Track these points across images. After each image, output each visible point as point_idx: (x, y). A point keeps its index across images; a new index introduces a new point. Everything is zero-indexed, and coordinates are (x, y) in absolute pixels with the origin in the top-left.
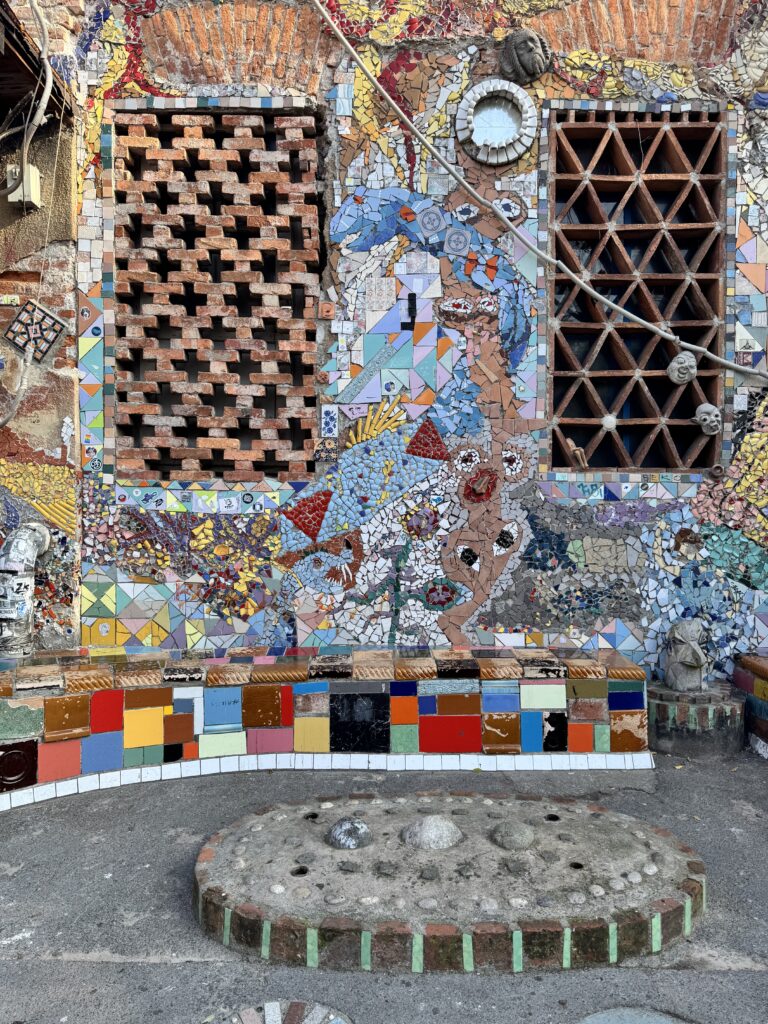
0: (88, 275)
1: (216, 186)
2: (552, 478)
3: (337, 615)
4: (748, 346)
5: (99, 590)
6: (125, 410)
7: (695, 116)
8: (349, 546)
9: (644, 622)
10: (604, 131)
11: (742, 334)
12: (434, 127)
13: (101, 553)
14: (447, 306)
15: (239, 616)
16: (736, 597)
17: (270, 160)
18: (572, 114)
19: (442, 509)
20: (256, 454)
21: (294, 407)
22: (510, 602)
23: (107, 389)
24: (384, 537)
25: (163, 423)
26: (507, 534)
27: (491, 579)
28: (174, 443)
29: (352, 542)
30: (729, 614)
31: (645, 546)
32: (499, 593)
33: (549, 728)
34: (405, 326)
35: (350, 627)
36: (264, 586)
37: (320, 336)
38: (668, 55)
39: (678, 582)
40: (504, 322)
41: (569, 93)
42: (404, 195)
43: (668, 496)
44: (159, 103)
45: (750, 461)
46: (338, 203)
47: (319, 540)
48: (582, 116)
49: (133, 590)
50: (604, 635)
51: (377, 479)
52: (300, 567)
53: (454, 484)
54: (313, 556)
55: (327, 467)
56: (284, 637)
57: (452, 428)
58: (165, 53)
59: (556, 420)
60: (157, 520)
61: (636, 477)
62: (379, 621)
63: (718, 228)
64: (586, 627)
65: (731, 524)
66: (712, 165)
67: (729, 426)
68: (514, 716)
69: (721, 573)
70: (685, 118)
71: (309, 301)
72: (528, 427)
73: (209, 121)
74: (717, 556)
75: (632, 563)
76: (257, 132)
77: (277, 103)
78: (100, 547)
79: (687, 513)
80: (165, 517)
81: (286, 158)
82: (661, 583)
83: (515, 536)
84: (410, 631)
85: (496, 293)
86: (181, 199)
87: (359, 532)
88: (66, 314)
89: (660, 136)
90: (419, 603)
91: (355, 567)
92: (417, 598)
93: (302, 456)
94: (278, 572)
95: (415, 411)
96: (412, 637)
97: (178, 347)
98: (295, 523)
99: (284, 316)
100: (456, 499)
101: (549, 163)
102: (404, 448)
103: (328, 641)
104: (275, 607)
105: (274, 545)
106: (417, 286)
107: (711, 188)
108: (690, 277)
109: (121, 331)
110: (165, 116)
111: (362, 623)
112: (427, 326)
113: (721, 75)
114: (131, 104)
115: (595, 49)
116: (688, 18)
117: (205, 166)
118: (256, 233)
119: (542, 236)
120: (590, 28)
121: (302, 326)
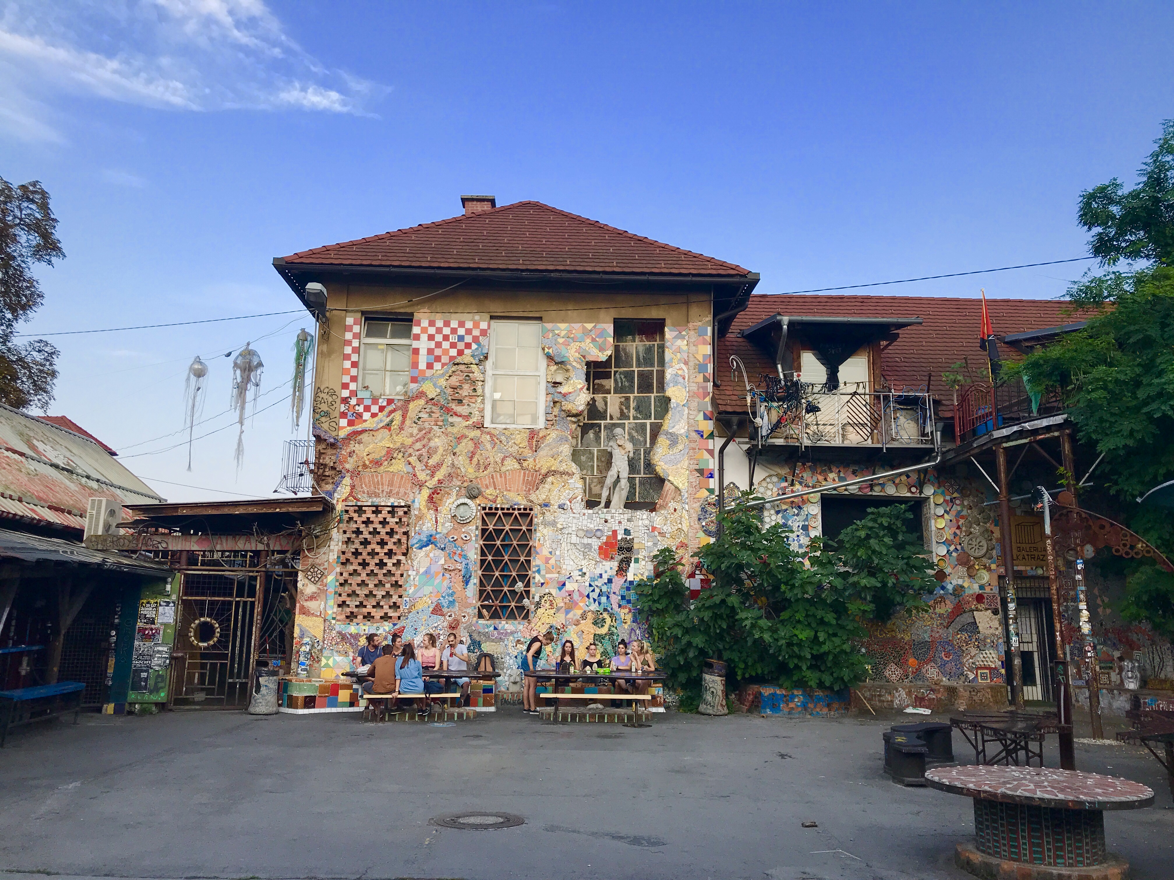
0: (333, 557)
1: (375, 529)
2: (477, 622)
4: (539, 581)
5: (328, 658)
6: (341, 599)
7: (525, 509)
9: (505, 670)
10: (497, 513)
11: (537, 577)
12: (445, 511)
13: (330, 646)
14: (446, 567)
17: (392, 521)
18: (487, 508)
19: (441, 632)
20: (381, 614)
21: (395, 598)
23: (336, 593)
25: (353, 603)
28: (355, 610)
31: (506, 645)
37: (405, 575)
38: (518, 490)
40: (464, 572)
41: (486, 501)
42: (434, 532)
43: (514, 629)
44: (359, 504)
45: (540, 617)
46: (413, 534)
48: (490, 509)
51: (421, 622)
53: (446, 624)
55: (404, 618)
57: (446, 606)
58: (362, 487)
59: (480, 603)
60: (348, 635)
61: (504, 622)
63: (531, 544)
66: (531, 523)
67: (533, 606)
70: (522, 510)
71: (402, 565)
72: (470, 605)
73: (374, 509)
75: (502, 651)
76: (389, 512)
77: (396, 504)
78: (329, 644)
79: (520, 634)
80: (351, 635)
81: (398, 520)
82: (510, 657)
85: (461, 563)
86: (363, 533)
88: (325, 569)
89: (514, 514)
93: (396, 614)
95: (434, 600)
97: (359, 579)
99: (393, 569)
101: (479, 523)
102: (430, 612)
106: (437, 560)
107: (530, 531)
108: (522, 559)
109: (341, 574)
110: (360, 507)
112: (439, 573)
113: (533, 497)
114: (350, 504)
115: (495, 489)
116: (524, 480)
117: (372, 522)
118: (386, 544)
119: (477, 546)
120: (494, 482)
121: (399, 572)
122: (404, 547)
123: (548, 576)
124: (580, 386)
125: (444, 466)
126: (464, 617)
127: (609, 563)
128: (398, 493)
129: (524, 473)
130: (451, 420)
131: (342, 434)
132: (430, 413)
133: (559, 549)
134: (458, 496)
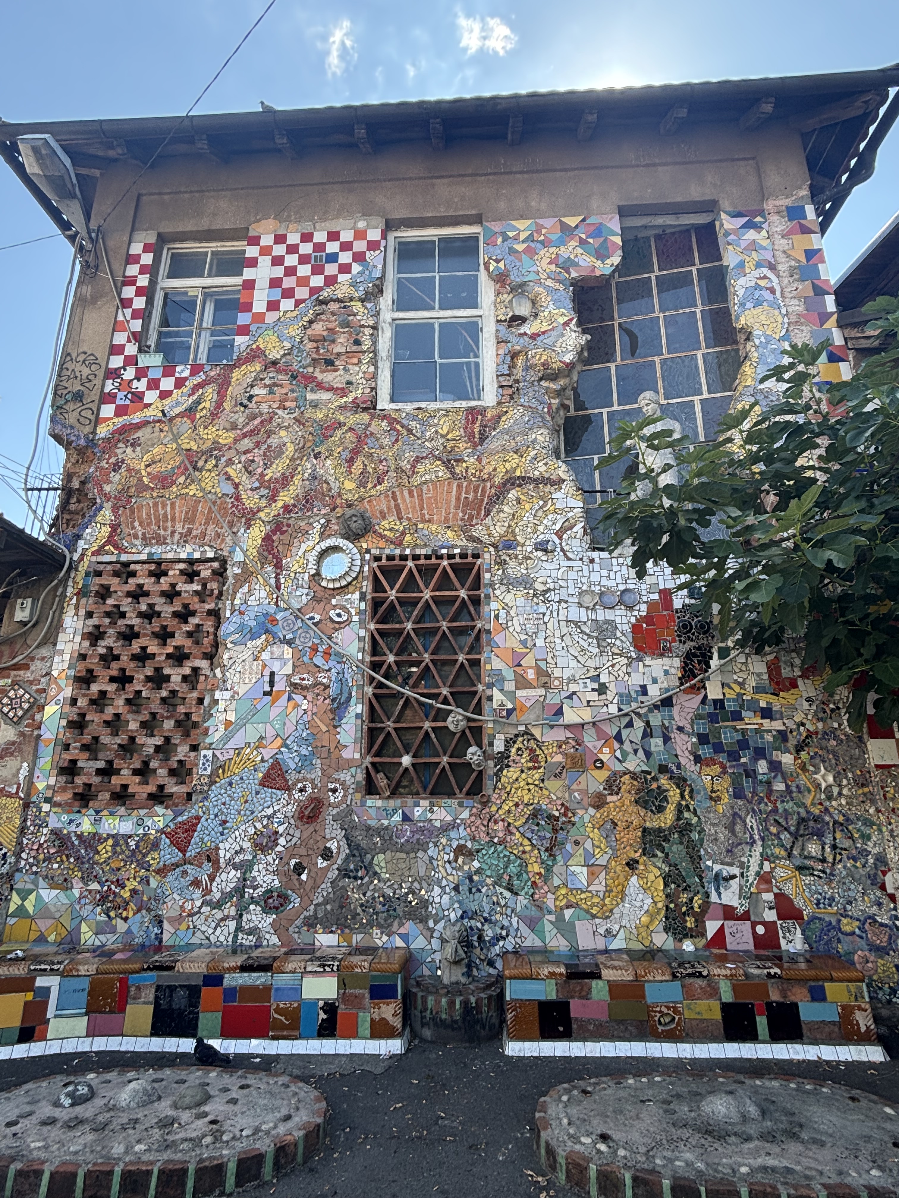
0: (60, 665)
1: (151, 606)
2: (363, 804)
3: (195, 918)
4: (502, 705)
5: (24, 895)
6: (67, 756)
7: (463, 556)
8: (209, 860)
9: (431, 923)
10: (405, 566)
11: (498, 696)
12: (296, 566)
13: (31, 866)
14: (296, 680)
15: (122, 918)
16: (502, 902)
17: (187, 588)
18: (384, 556)
19: (281, 829)
20: (151, 788)
21: (182, 751)
22: (329, 907)
23: (57, 742)
24: (236, 853)
25: (90, 766)
26: (329, 849)
27: (315, 887)
28: (95, 780)
29: (212, 857)
30: (498, 917)
31: (431, 858)
32: (321, 899)
33: (322, 1016)
34: (266, 694)
35: (204, 928)
36: (143, 894)
37: (206, 702)
38: (446, 520)
39: (456, 889)
40: (333, 691)
41: (382, 544)
42: (272, 608)
43: (449, 818)
44: (124, 558)
45: (508, 789)
46: (228, 615)
47: (188, 854)
48: (390, 558)
49: (48, 895)
50: (399, 935)
51: (235, 806)
52: (170, 878)
53: (291, 809)
54: (181, 868)
55: (200, 797)
56: (153, 936)
57: (293, 766)
58: (133, 528)
59: (369, 759)
60: (74, 839)
61: (425, 803)
62: (227, 923)
63: (479, 626)
64: (387, 929)
65: (496, 840)
66: (477, 584)
67: (491, 763)
68: (296, 1005)
69: (489, 881)
70: (457, 557)
71: (202, 678)
72: (350, 764)
73: (153, 567)
74: (486, 867)
75: (422, 874)
76: (182, 572)
77: (197, 555)
78: (31, 860)
79: (462, 832)
80: (80, 837)
81: (198, 587)
82: (443, 888)
83: (335, 851)
84: (251, 932)
85: (329, 670)
86: (127, 615)
87: (218, 849)
88: (42, 691)
89: (441, 568)
90: (259, 908)
91: (212, 878)
92: (257, 903)
93: (183, 789)
94: (153, 883)
95: (267, 753)
96: (251, 937)
97: (109, 712)
98: (171, 842)
99: (183, 689)
100: (292, 821)
101: (367, 586)
102: (257, 782)
103: (186, 941)
104: (149, 910)
105: (153, 859)
106: (276, 667)
107: (476, 601)
108: (461, 658)
109: (74, 702)
110: (126, 564)
111: (213, 925)
112: (280, 694)
113: (478, 531)
114: (106, 558)
115: (400, 518)
116: (458, 499)
117: (147, 594)
118: (172, 635)
119: (362, 633)
120: (397, 506)
121: (195, 695)
122: (207, 641)
123: (519, 693)
124: (562, 320)
125: (297, 480)
126: (334, 791)
127: (659, 661)
128: (204, 535)
129: (459, 486)
130: (310, 396)
131: (103, 431)
132: (271, 388)
133: (542, 635)
134: (323, 536)
